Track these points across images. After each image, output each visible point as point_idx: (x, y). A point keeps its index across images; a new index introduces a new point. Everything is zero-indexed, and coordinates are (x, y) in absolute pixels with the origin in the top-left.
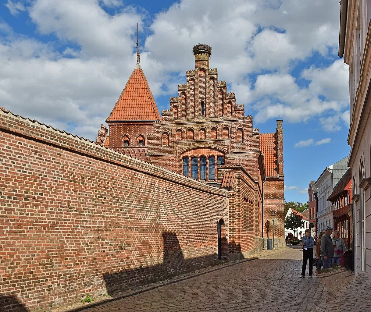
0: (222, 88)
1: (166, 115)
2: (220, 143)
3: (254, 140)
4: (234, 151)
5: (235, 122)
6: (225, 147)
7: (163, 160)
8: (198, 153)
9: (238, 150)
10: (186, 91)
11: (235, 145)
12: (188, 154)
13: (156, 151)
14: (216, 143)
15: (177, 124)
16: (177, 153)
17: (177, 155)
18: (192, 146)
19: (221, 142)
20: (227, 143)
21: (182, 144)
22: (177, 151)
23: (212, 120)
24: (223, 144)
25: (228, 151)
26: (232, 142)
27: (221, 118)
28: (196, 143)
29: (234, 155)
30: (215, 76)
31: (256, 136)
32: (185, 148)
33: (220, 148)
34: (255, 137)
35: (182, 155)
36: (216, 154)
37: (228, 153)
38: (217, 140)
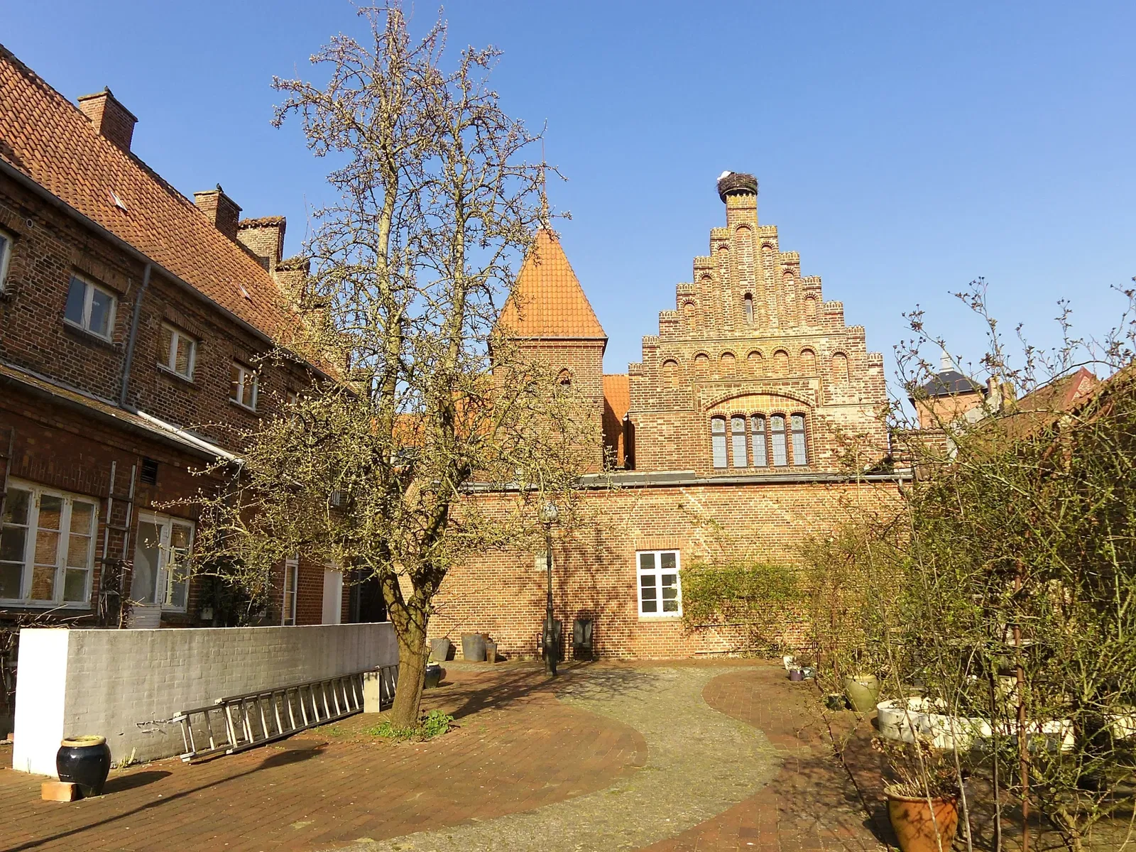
0: (792, 267)
1: (671, 322)
2: (798, 383)
3: (873, 378)
4: (831, 402)
5: (827, 339)
6: (810, 392)
7: (669, 422)
8: (748, 406)
9: (839, 400)
10: (711, 271)
11: (831, 388)
12: (723, 407)
13: (651, 401)
14: (788, 384)
15: (694, 340)
16: (700, 406)
17: (700, 410)
18: (734, 391)
19: (801, 382)
20: (814, 384)
21: (711, 387)
22: (700, 401)
23: (776, 335)
24: (806, 385)
25: (817, 402)
26: (825, 384)
27: (794, 329)
28: (743, 384)
29: (831, 411)
30: (773, 241)
31: (877, 369)
32: (719, 394)
33: (800, 394)
34: (874, 371)
35: (711, 411)
36: (789, 407)
37: (818, 406)
38: (789, 376)
